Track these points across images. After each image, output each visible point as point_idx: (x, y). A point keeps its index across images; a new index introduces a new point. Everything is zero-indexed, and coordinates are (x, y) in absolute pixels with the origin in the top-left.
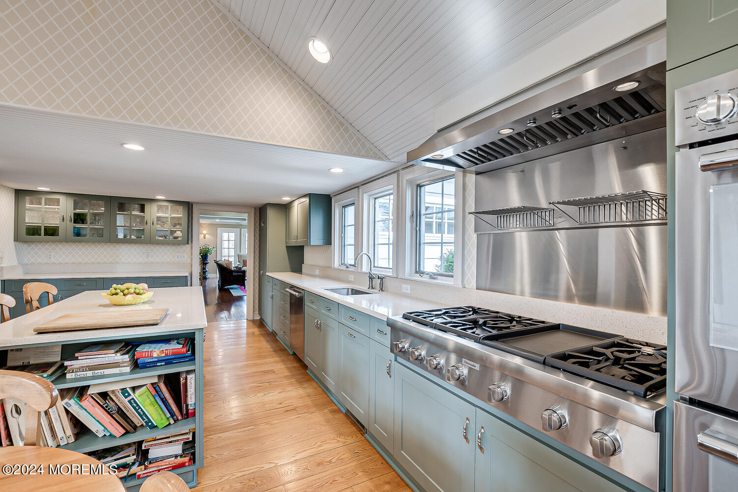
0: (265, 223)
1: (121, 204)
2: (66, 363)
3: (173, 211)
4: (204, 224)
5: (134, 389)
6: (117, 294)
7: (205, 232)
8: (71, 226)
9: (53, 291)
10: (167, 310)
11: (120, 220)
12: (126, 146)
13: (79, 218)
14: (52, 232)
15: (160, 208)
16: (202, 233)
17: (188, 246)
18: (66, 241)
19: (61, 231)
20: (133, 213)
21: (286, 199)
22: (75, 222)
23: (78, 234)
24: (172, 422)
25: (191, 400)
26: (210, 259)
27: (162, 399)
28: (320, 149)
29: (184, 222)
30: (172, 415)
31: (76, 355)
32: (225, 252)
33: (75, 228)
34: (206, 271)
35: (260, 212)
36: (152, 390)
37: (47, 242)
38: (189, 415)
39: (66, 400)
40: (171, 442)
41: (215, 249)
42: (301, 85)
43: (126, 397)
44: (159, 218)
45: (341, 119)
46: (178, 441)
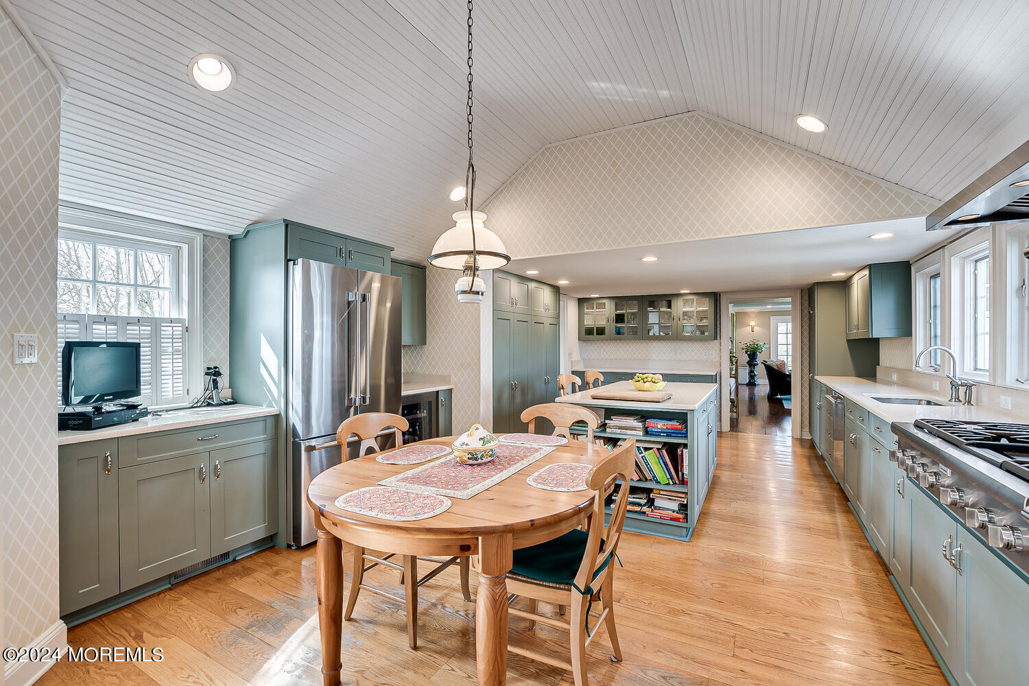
0: (813, 309)
1: (651, 301)
2: (607, 421)
3: (699, 304)
4: (751, 312)
5: (646, 449)
6: (639, 381)
7: (752, 323)
8: (613, 325)
9: (602, 378)
10: (672, 395)
11: (653, 318)
12: (644, 260)
13: (620, 318)
14: (601, 331)
15: (686, 302)
16: (749, 325)
17: (717, 342)
18: (611, 339)
19: (607, 331)
20: (662, 309)
21: (839, 275)
22: (616, 323)
23: (619, 332)
24: (671, 483)
25: (686, 471)
26: (760, 358)
27: (664, 463)
28: (819, 224)
29: (711, 315)
30: (672, 478)
31: (612, 417)
32: (782, 350)
33: (616, 327)
34: (755, 375)
35: (807, 295)
36: (657, 452)
37: (598, 340)
38: (683, 482)
39: (606, 446)
40: (670, 499)
41: (767, 346)
42: (803, 156)
43: (640, 454)
44: (685, 314)
45: (865, 177)
46: (675, 500)
